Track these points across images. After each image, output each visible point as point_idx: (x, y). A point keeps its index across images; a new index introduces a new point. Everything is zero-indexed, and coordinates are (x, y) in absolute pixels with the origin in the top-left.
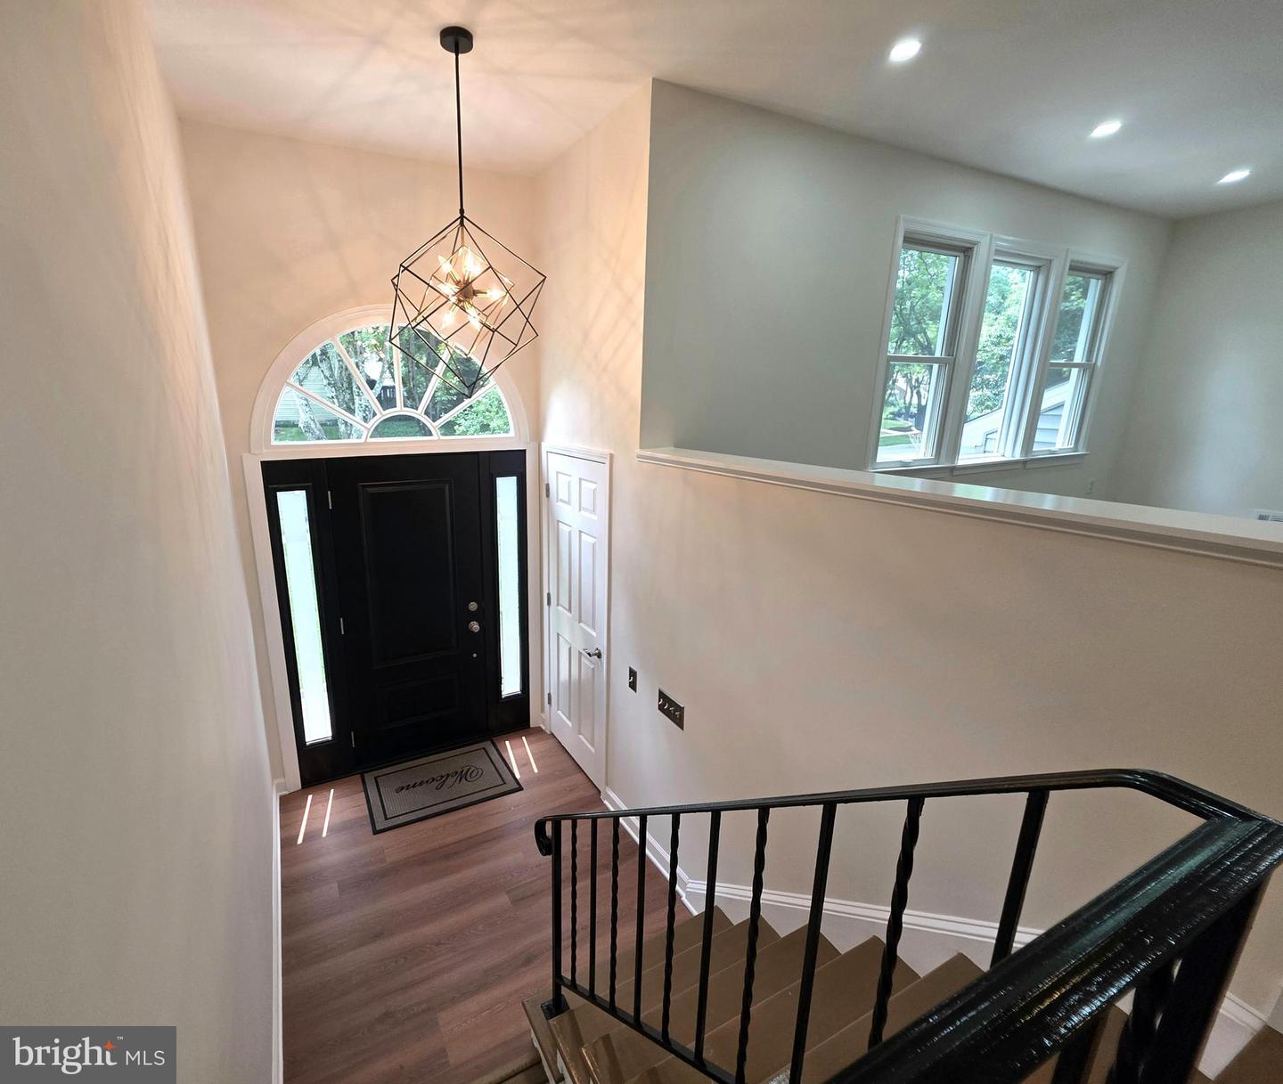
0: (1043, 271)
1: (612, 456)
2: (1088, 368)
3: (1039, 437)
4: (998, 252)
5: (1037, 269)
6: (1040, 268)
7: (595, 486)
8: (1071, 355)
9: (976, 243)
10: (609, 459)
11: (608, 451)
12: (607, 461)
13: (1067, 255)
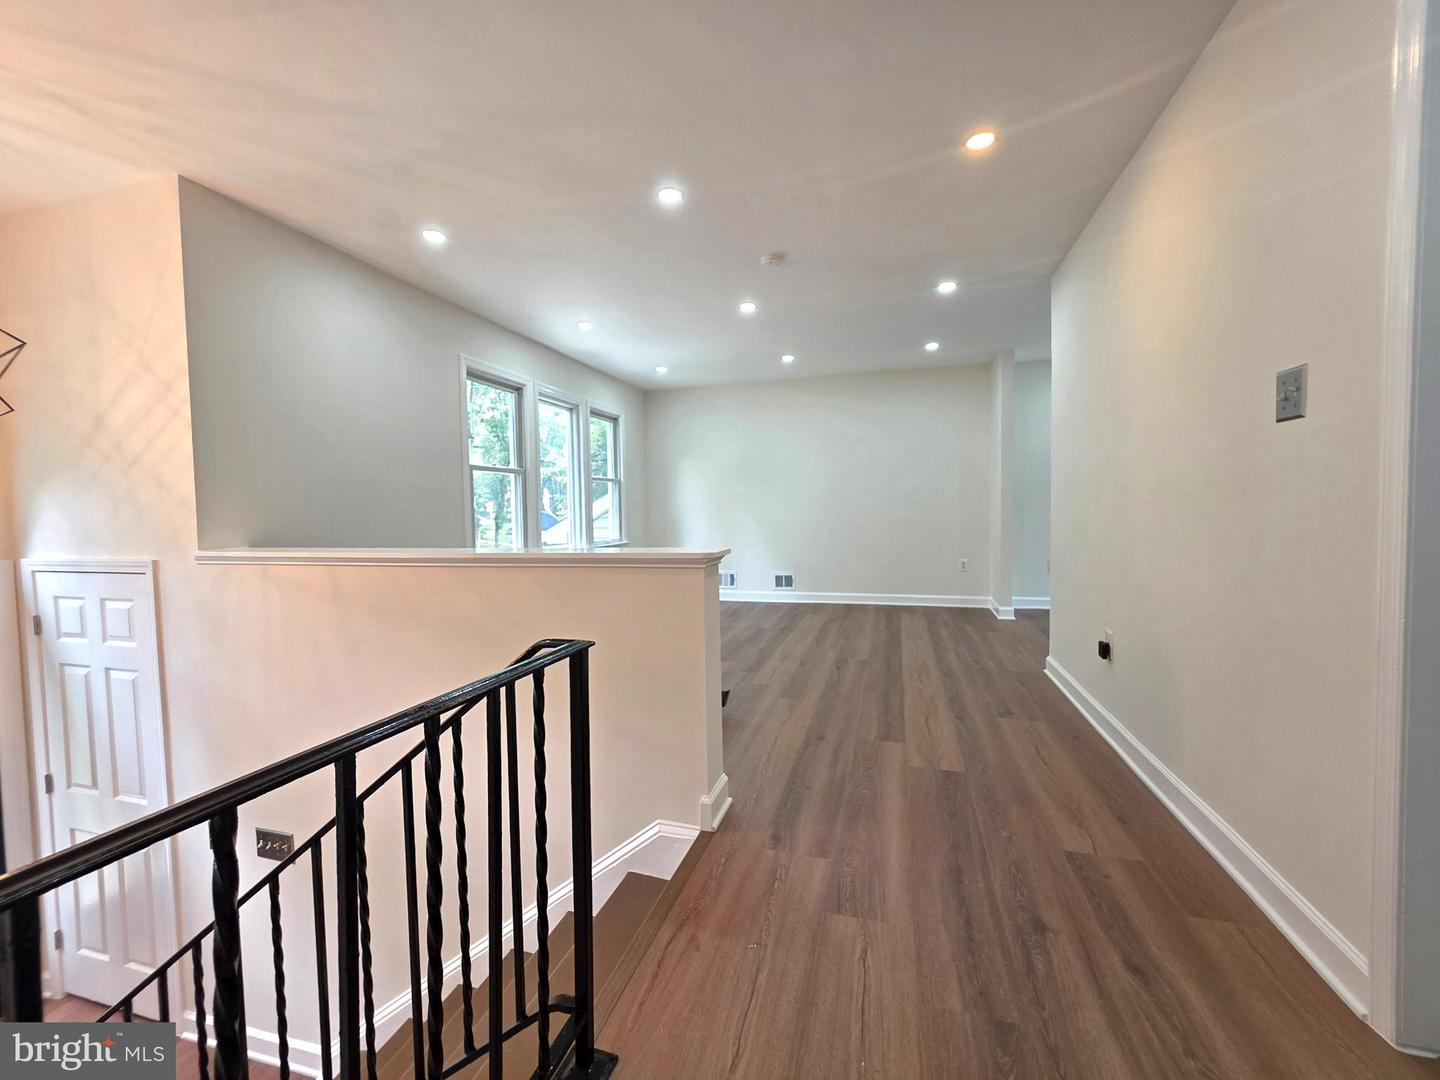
0: (574, 411)
1: (155, 564)
2: (617, 482)
3: (595, 534)
4: (541, 394)
5: (571, 410)
6: (573, 409)
7: (129, 604)
8: (605, 474)
9: (524, 385)
10: (150, 567)
11: (148, 558)
12: (149, 572)
13: (586, 404)
